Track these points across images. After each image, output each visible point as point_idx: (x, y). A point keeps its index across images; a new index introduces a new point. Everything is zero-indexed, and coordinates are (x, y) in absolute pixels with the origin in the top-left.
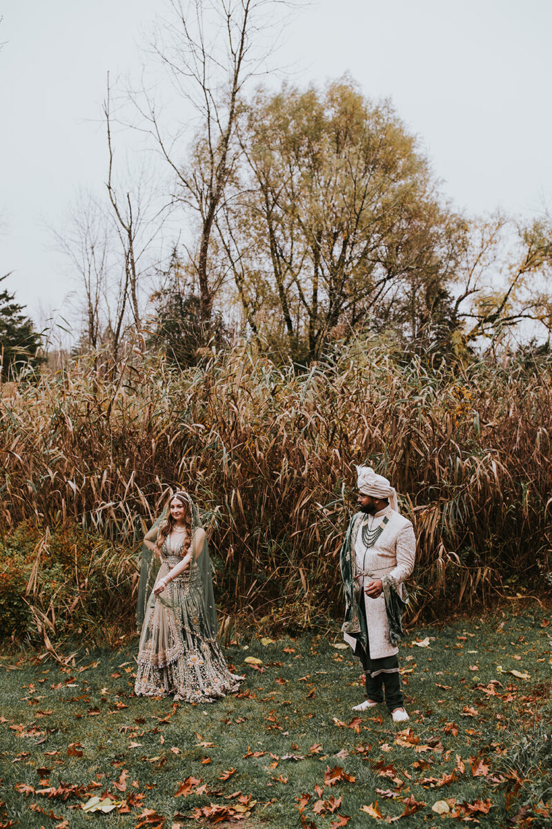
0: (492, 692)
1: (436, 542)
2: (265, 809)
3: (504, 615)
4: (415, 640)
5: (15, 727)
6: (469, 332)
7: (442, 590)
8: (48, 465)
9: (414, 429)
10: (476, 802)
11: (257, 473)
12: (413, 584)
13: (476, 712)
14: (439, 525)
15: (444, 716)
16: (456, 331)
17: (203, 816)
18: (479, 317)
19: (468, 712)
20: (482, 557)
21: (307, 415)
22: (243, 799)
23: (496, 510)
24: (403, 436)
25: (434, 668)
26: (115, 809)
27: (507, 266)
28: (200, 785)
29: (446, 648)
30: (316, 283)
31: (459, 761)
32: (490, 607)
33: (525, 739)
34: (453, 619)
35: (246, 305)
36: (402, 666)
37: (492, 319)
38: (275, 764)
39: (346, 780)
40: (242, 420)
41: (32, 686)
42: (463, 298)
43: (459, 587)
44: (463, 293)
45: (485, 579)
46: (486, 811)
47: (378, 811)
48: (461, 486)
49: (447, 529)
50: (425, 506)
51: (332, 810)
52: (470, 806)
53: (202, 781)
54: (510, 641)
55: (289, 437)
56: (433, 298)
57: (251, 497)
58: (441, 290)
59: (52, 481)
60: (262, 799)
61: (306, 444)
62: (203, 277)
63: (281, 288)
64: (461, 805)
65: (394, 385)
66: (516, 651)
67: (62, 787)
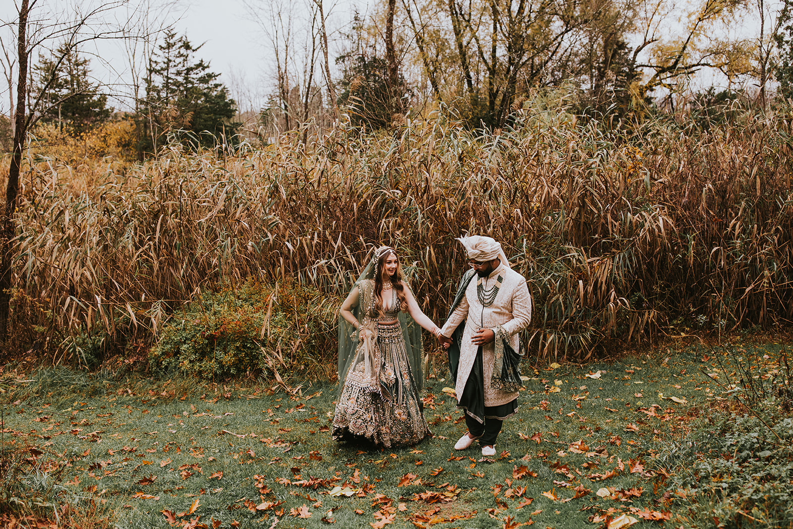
0: (653, 414)
1: (608, 290)
2: (469, 494)
3: (669, 351)
4: (588, 373)
5: (265, 440)
6: (647, 82)
7: (612, 331)
8: (267, 229)
9: (589, 188)
10: (631, 489)
11: (447, 231)
12: (587, 325)
13: (637, 429)
14: (611, 274)
15: (610, 431)
16: (633, 83)
17: (421, 499)
18: (657, 67)
19: (630, 428)
20: (650, 301)
21: (492, 180)
22: (450, 488)
23: (664, 259)
24: (579, 194)
25: (604, 395)
26: (355, 494)
27: (686, 14)
28: (416, 480)
29: (615, 380)
30: (495, 41)
31: (620, 462)
32: (657, 344)
33: (674, 445)
34: (622, 356)
35: (426, 65)
36: (577, 394)
37: (670, 69)
38: (474, 465)
39: (530, 475)
40: (433, 184)
41: (270, 411)
42: (641, 48)
43: (628, 327)
44: (641, 43)
45: (652, 320)
46: (638, 495)
47: (555, 495)
48: (631, 239)
49: (618, 277)
50: (598, 258)
51: (519, 495)
52: (627, 492)
53: (417, 476)
54: (673, 373)
55: (475, 199)
56: (610, 50)
57: (443, 253)
58: (618, 41)
59: (271, 242)
60: (465, 488)
61: (491, 206)
62: (390, 46)
63: (460, 46)
64: (620, 492)
65: (571, 148)
66: (676, 381)
67: (312, 480)
